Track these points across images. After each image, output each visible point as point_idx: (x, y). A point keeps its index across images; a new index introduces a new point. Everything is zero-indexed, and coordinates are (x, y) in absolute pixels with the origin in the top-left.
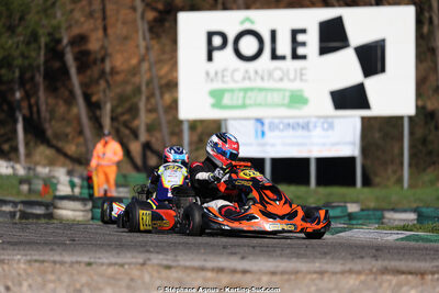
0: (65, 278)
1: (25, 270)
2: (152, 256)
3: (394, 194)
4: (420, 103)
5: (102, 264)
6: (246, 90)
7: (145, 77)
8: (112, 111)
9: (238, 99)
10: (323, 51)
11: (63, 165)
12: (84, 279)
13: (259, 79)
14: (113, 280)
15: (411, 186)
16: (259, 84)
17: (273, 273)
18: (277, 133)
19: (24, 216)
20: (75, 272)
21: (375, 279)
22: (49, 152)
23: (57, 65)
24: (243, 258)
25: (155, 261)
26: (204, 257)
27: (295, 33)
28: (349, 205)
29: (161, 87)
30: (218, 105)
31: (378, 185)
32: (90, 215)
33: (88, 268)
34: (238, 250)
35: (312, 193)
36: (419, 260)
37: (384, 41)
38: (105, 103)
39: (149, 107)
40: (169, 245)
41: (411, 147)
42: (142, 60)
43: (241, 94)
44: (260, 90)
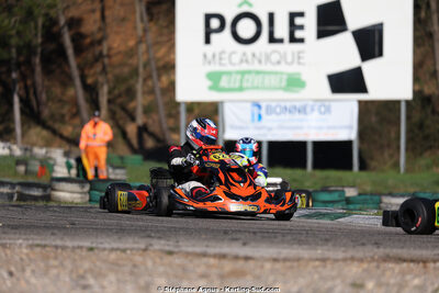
0: (68, 264)
1: (27, 255)
2: (154, 241)
3: (390, 178)
4: (417, 88)
5: (104, 249)
6: (243, 73)
7: (142, 59)
8: (110, 92)
9: (235, 81)
10: (321, 34)
11: (60, 147)
12: (86, 265)
13: (256, 62)
14: (115, 266)
15: (407, 170)
16: (256, 66)
17: (276, 260)
18: (274, 117)
19: (22, 197)
20: (77, 257)
21: (378, 267)
22: (45, 133)
23: (52, 46)
24: (244, 244)
25: (157, 247)
26: (206, 243)
27: (293, 16)
28: (346, 190)
29: (158, 69)
30: (215, 87)
31: (374, 169)
32: (87, 198)
33: (91, 253)
34: (239, 236)
35: (309, 175)
36: (420, 247)
37: (381, 25)
38: (102, 85)
39: (146, 89)
40: (170, 229)
41: (409, 131)
42: (140, 42)
43: (239, 77)
44: (258, 73)
